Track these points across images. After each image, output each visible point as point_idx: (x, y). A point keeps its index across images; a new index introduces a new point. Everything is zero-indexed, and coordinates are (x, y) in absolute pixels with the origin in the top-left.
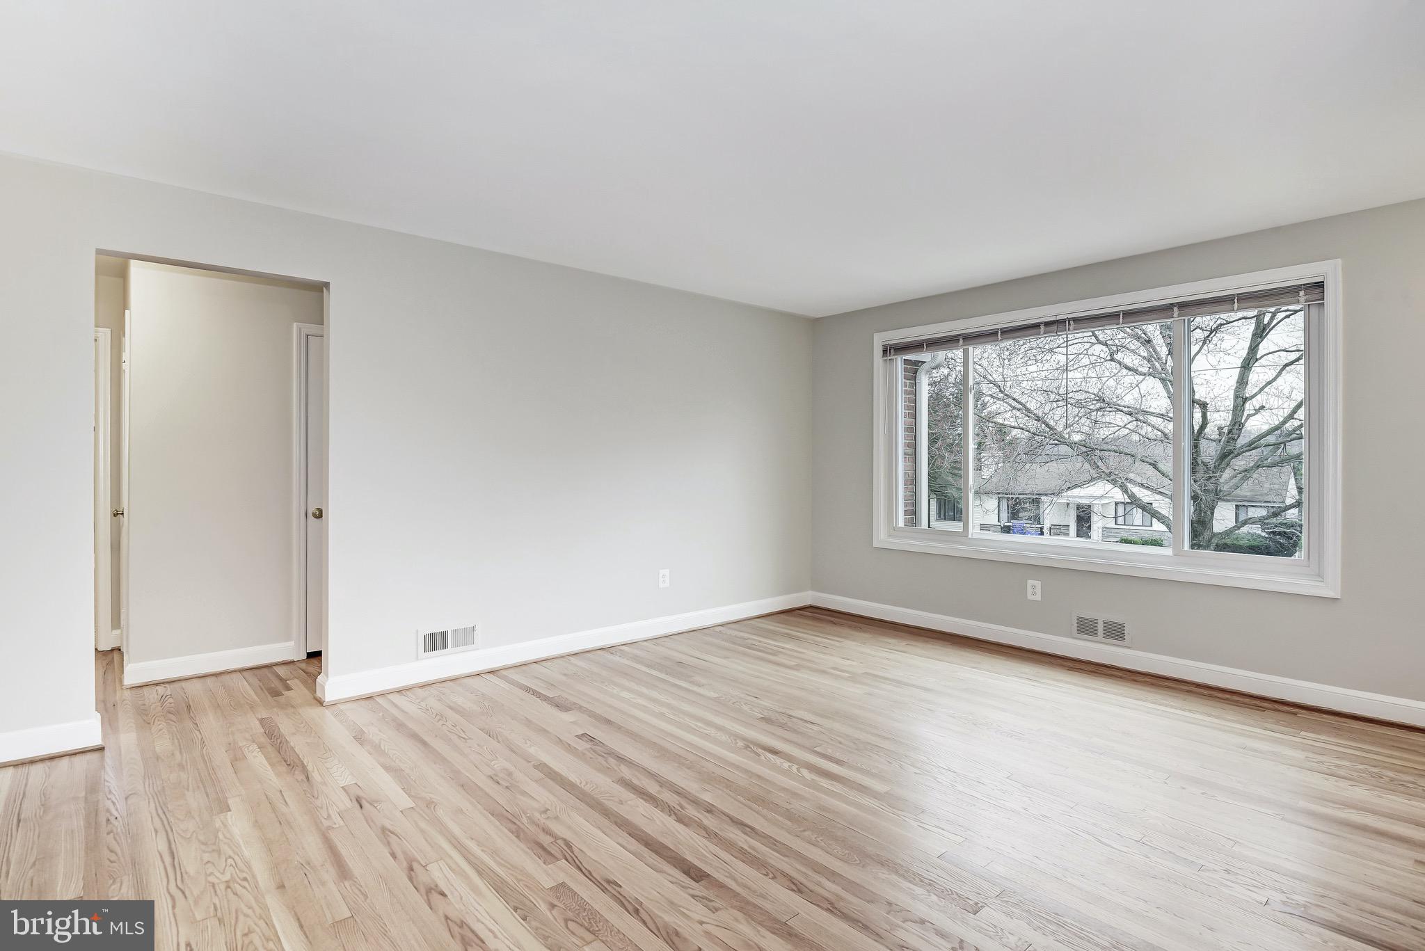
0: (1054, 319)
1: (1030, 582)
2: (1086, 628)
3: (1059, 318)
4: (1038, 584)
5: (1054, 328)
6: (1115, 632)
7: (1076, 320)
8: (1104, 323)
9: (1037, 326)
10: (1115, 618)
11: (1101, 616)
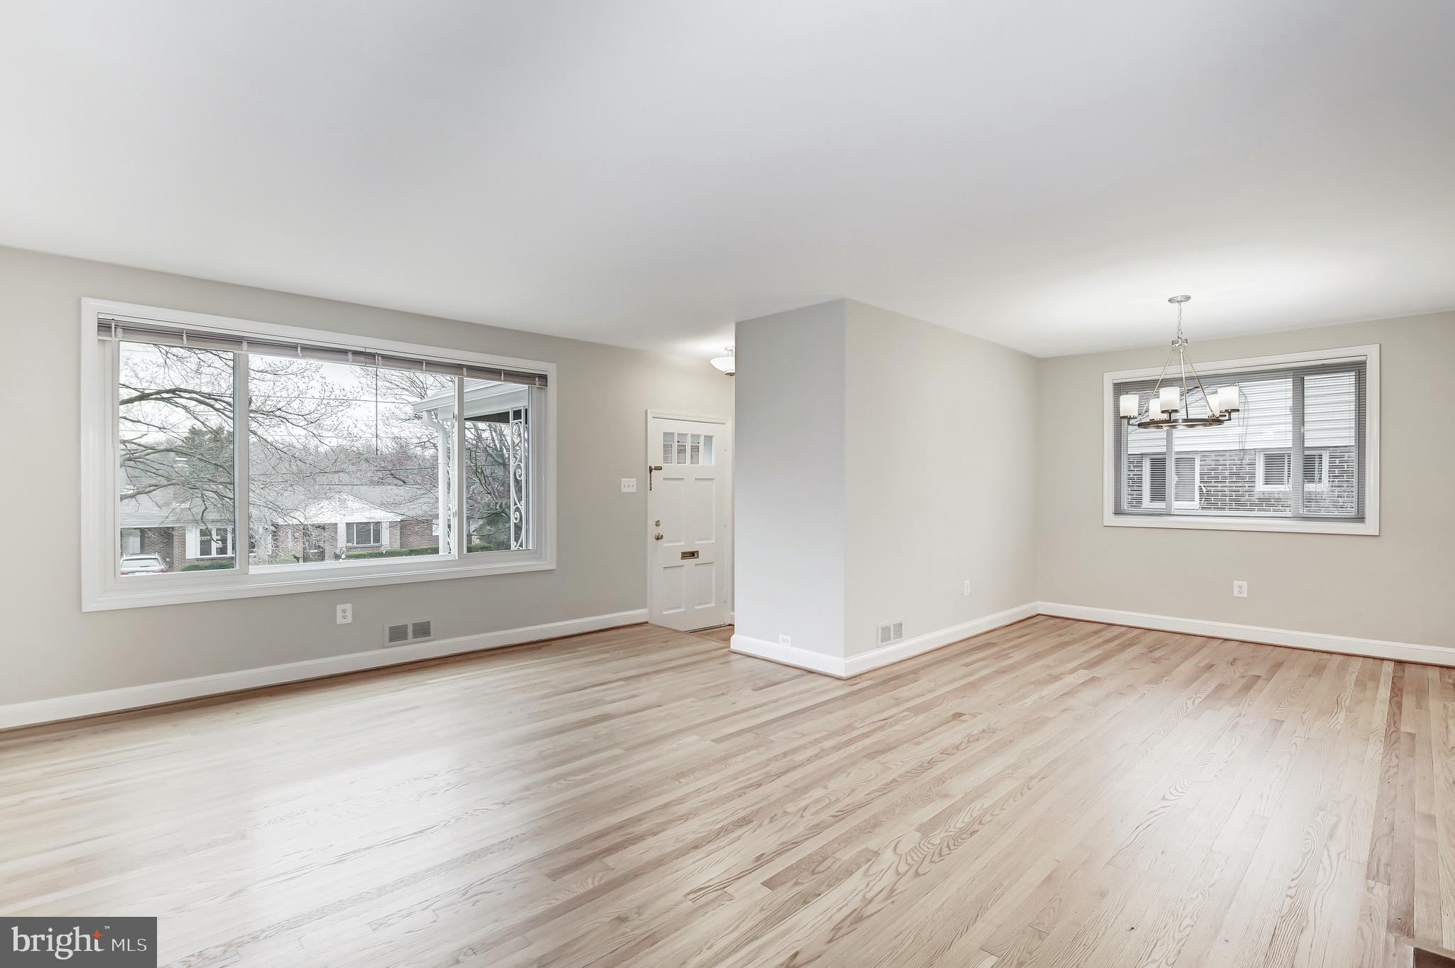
0: (363, 350)
1: (340, 608)
2: (397, 634)
3: (368, 350)
4: (348, 607)
5: (362, 358)
6: (423, 631)
7: (384, 357)
8: (411, 366)
9: (345, 352)
10: (421, 619)
11: (409, 621)
